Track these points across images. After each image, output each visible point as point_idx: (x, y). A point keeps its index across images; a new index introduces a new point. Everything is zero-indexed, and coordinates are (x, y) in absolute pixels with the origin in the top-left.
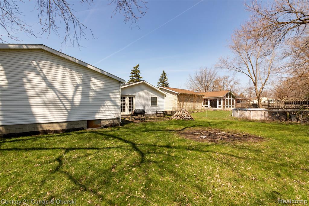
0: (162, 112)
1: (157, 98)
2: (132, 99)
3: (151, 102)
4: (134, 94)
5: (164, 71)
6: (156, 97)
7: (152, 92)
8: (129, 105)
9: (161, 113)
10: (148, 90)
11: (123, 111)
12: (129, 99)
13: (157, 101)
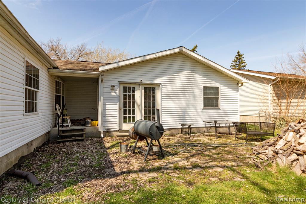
0: (232, 125)
1: (220, 89)
2: (154, 93)
3: (202, 98)
4: (157, 81)
5: (239, 52)
6: (217, 88)
7: (204, 76)
8: (145, 107)
9: (229, 127)
10: (193, 71)
11: (129, 121)
12: (146, 92)
13: (220, 96)
